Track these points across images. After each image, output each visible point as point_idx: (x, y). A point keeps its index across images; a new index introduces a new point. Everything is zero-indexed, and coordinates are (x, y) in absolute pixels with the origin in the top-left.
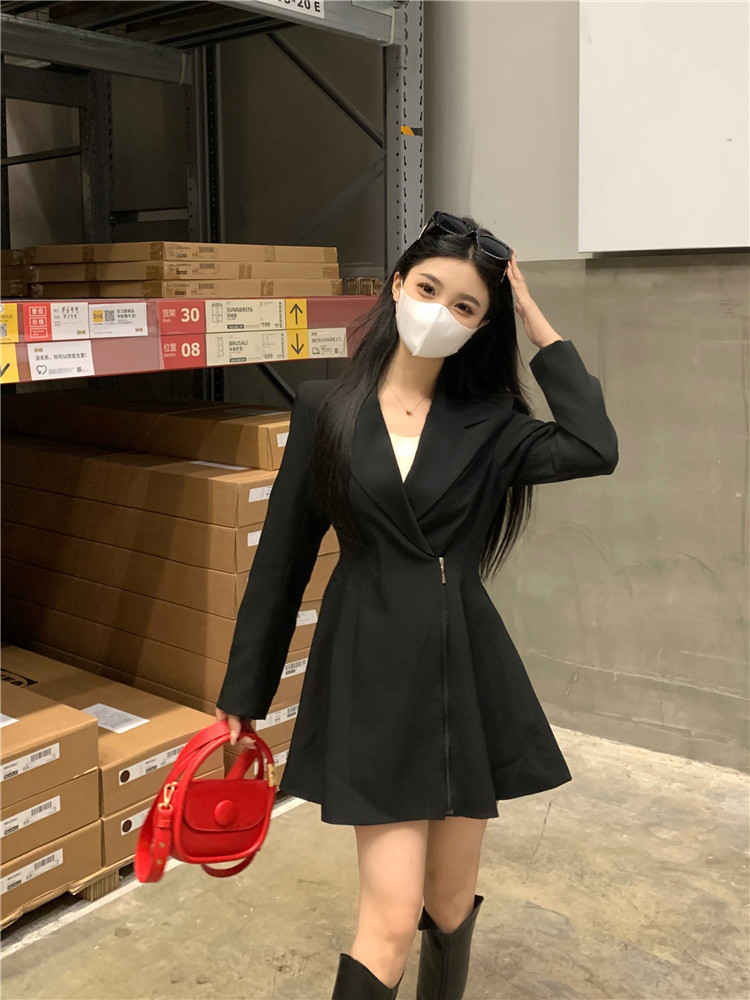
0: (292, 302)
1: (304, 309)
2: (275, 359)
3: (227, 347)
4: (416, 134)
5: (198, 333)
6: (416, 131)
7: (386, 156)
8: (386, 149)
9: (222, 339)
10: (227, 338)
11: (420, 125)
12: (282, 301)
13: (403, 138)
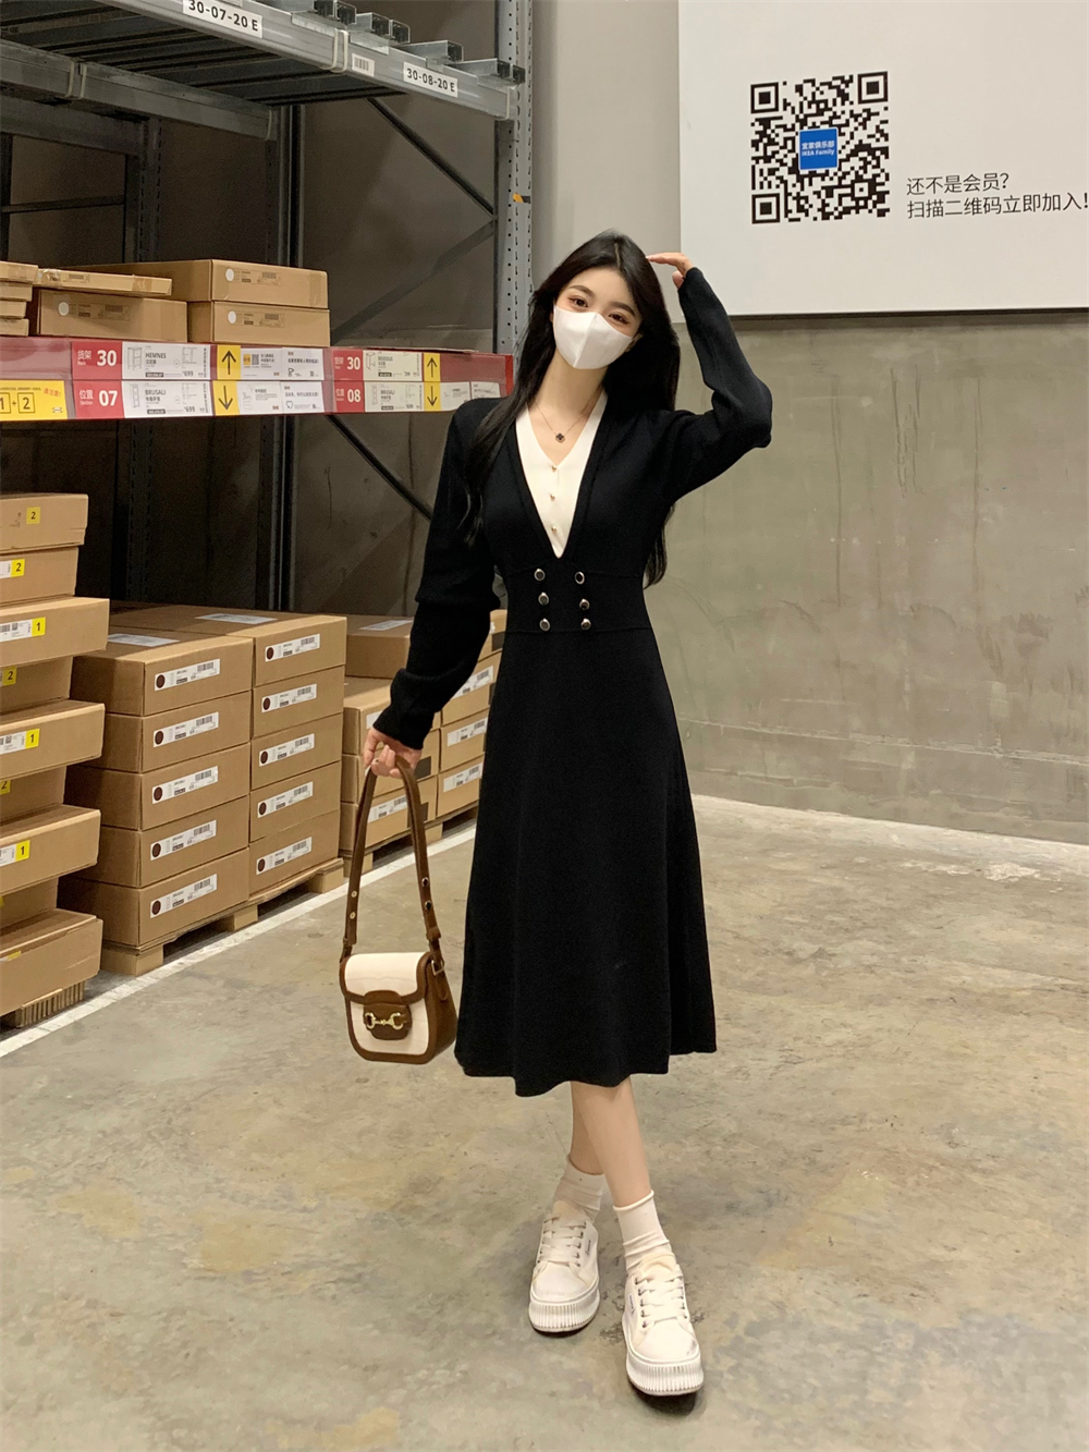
0: (428, 356)
1: (438, 363)
2: (414, 409)
3: (379, 395)
4: (525, 201)
5: (357, 380)
6: (526, 199)
7: (497, 221)
8: (497, 213)
9: (375, 387)
10: (379, 387)
11: (528, 193)
12: (420, 354)
13: (514, 205)
